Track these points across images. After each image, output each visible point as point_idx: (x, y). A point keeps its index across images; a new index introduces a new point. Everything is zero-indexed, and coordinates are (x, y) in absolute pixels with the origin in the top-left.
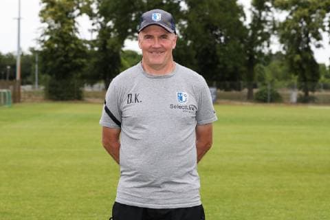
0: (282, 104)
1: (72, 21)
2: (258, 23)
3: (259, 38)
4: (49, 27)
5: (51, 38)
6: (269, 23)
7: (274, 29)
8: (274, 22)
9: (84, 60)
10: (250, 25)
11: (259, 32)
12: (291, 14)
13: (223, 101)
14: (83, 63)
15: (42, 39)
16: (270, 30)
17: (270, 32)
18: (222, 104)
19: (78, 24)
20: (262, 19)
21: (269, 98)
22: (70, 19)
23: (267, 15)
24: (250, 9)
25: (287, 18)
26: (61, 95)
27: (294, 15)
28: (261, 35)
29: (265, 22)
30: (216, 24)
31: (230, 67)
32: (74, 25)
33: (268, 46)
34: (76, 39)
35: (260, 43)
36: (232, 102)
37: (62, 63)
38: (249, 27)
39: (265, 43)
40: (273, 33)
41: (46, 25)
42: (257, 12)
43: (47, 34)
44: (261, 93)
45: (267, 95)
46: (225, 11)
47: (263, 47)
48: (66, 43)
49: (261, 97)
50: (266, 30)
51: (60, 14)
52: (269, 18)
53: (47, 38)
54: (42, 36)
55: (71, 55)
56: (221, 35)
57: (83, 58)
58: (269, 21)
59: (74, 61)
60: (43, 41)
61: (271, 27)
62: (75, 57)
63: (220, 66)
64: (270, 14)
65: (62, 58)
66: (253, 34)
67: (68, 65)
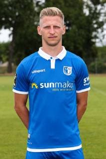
6: (103, 15)
20: (97, 11)
28: (96, 23)
33: (102, 31)
39: (100, 30)
47: (98, 32)
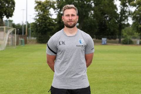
0: (133, 45)
1: (48, 11)
2: (123, 12)
3: (124, 18)
4: (39, 13)
5: (39, 18)
7: (129, 14)
8: (130, 12)
9: (53, 27)
10: (120, 12)
11: (124, 15)
12: (137, 8)
13: (109, 44)
14: (52, 28)
15: (36, 18)
16: (128, 15)
17: (128, 16)
18: (109, 45)
19: (50, 12)
21: (128, 42)
22: (47, 10)
23: (127, 9)
24: (120, 6)
25: (136, 10)
26: (44, 41)
27: (138, 8)
29: (126, 11)
30: (106, 12)
31: (112, 30)
32: (49, 12)
34: (49, 18)
35: (124, 20)
36: (113, 44)
37: (44, 28)
38: (119, 13)
40: (129, 16)
41: (37, 12)
42: (123, 7)
43: (38, 16)
44: (125, 41)
45: (127, 41)
46: (110, 7)
48: (45, 20)
49: (125, 42)
50: (126, 15)
51: (43, 8)
52: (127, 10)
53: (38, 18)
54: (36, 17)
55: (48, 24)
56: (107, 17)
57: (52, 26)
58: (128, 11)
59: (49, 27)
60: (36, 19)
61: (128, 13)
62: (49, 26)
63: (108, 30)
64: (128, 8)
65: (44, 26)
66: (121, 17)
67: (46, 29)
